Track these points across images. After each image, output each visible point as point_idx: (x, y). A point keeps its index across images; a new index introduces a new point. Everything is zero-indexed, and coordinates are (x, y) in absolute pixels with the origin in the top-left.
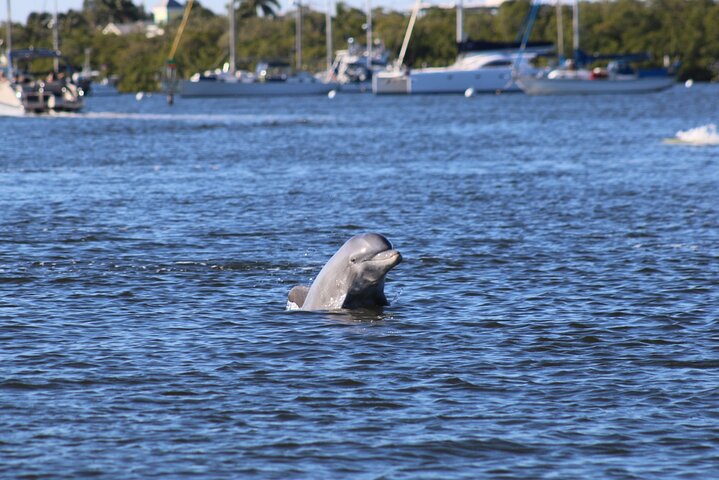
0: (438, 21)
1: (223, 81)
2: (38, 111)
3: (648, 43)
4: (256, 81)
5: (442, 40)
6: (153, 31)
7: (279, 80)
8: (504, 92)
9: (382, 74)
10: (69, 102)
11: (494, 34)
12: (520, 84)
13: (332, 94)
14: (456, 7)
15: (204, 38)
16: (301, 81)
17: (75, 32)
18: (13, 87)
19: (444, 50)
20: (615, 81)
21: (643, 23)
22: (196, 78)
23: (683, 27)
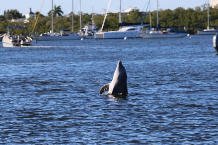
0: (111, 17)
1: (49, 35)
2: (17, 45)
3: (175, 23)
4: (60, 35)
5: (113, 23)
6: (26, 21)
7: (67, 35)
8: (136, 38)
9: (97, 33)
10: (27, 42)
11: (129, 21)
12: (141, 36)
13: (82, 39)
14: (119, 13)
15: (42, 23)
16: (73, 35)
17: (3, 22)
18: (9, 38)
19: (113, 26)
20: (170, 34)
21: (173, 17)
22: (41, 35)
23: (185, 18)
